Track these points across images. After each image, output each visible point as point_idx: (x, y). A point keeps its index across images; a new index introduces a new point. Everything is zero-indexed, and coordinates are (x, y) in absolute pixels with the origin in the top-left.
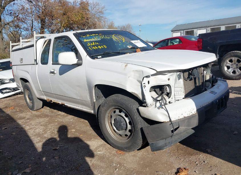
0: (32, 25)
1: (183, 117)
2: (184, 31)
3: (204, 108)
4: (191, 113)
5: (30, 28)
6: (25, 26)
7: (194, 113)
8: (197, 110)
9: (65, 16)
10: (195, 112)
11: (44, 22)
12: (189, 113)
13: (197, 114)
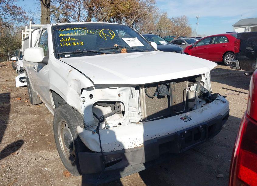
0: (80, 13)
1: (121, 149)
2: (249, 27)
3: (157, 140)
4: (135, 144)
5: (77, 16)
6: (73, 13)
7: (139, 146)
8: (145, 142)
9: (113, 5)
10: (140, 144)
11: (92, 10)
12: (130, 145)
13: (143, 148)
